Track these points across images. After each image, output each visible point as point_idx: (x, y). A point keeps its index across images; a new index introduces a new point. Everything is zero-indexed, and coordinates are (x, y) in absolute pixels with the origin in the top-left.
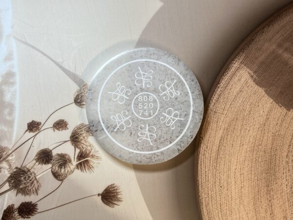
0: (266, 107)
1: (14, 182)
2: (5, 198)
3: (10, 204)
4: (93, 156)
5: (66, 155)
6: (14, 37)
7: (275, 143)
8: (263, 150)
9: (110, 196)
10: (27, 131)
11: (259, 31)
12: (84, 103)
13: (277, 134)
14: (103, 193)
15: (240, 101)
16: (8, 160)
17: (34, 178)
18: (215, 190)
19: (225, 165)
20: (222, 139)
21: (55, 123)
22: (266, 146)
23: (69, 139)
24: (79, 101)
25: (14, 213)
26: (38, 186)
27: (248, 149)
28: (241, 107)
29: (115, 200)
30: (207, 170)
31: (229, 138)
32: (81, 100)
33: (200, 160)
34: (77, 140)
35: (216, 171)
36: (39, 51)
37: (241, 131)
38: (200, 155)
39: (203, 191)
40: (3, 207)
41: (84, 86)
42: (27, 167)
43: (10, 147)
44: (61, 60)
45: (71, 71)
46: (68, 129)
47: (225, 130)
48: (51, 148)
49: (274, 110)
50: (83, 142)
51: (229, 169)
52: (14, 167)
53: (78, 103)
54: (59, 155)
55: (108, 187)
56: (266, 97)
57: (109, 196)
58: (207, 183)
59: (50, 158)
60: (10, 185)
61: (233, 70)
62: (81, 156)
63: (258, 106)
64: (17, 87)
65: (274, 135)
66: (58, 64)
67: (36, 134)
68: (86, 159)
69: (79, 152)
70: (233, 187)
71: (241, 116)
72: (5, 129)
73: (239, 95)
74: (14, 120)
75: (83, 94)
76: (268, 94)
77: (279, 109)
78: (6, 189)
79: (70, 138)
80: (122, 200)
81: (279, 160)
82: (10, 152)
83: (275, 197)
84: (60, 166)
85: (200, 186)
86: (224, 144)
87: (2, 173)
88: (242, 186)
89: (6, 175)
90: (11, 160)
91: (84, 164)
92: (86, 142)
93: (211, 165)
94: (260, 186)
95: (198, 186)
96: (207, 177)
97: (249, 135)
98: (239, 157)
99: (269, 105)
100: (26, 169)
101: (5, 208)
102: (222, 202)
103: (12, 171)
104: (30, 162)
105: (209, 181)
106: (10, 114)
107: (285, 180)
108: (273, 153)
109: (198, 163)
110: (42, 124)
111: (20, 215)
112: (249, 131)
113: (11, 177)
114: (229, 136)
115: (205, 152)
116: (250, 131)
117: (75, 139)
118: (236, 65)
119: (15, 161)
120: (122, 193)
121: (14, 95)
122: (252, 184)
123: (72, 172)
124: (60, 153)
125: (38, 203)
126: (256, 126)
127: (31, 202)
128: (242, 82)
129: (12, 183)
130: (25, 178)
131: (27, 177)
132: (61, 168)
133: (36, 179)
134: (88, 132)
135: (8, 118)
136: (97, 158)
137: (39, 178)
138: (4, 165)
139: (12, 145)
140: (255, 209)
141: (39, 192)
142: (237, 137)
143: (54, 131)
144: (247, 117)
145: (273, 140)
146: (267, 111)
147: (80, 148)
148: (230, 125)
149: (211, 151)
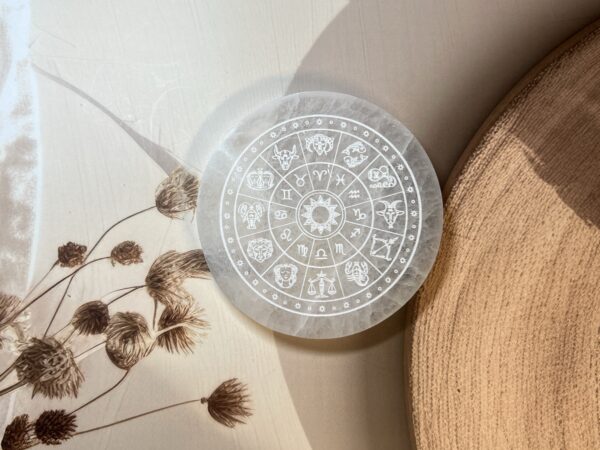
0: (559, 226)
1: (29, 369)
2: (9, 401)
3: (20, 413)
4: (192, 320)
5: (137, 315)
6: (33, 65)
7: (575, 301)
8: (549, 315)
9: (226, 404)
10: (56, 264)
11: (549, 65)
12: (176, 208)
13: (580, 282)
14: (211, 397)
15: (505, 213)
16: (16, 324)
17: (70, 362)
18: (445, 398)
19: (470, 345)
20: (464, 290)
21: (115, 249)
22: (556, 306)
23: (144, 283)
24: (166, 203)
25: (26, 432)
26: (78, 378)
27: (520, 313)
28: (508, 225)
29: (237, 413)
30: (430, 355)
31: (479, 288)
32: (170, 202)
33: (416, 333)
34: (159, 284)
35: (450, 358)
36: (85, 96)
37: (504, 274)
38: (418, 324)
39: (421, 397)
40: (4, 419)
41: (177, 172)
42: (57, 338)
43: (22, 296)
44: (130, 116)
45: (151, 139)
46: (142, 261)
47: (472, 273)
48: (105, 301)
49: (575, 232)
50: (172, 289)
51: (477, 355)
52: (30, 338)
53: (165, 207)
54: (121, 315)
55: (223, 384)
56: (561, 205)
57: (224, 403)
58: (430, 381)
59: (103, 321)
60: (19, 376)
61: (491, 145)
62: (168, 318)
63: (543, 223)
64: (38, 171)
65: (574, 285)
66: (124, 126)
67: (76, 272)
68: (178, 325)
69: (165, 311)
70: (484, 392)
71: (507, 243)
72: (11, 257)
73: (503, 199)
74: (30, 239)
75: (175, 189)
76: (564, 199)
77: (587, 230)
78: (13, 384)
79: (147, 281)
80: (251, 412)
81: (583, 339)
82: (22, 306)
83: (571, 414)
84: (125, 339)
85: (415, 389)
86: (469, 302)
87: (4, 349)
88: (504, 390)
89: (12, 354)
90: (24, 323)
91: (174, 335)
92: (179, 290)
93: (440, 345)
94: (542, 390)
95: (411, 389)
96: (430, 371)
97: (521, 284)
98: (498, 330)
99: (565, 222)
100: (53, 343)
101: (9, 421)
102: (460, 422)
103: (24, 347)
104: (63, 329)
105: (435, 377)
106: (24, 227)
107: (593, 379)
108: (570, 323)
109: (412, 340)
110: (89, 250)
111: (39, 437)
112: (522, 275)
113: (22, 358)
114: (480, 285)
115: (428, 318)
116: (525, 276)
117: (156, 283)
118: (498, 134)
119: (31, 327)
120: (250, 398)
121: (32, 188)
122: (524, 387)
123: (149, 351)
124: (124, 311)
125: (77, 413)
126: (537, 264)
127: (63, 411)
128: (510, 172)
129: (25, 372)
130: (52, 361)
131: (55, 360)
132: (126, 342)
133: (74, 364)
134: (183, 268)
135: (18, 235)
136: (202, 324)
137: (81, 362)
138: (9, 332)
139: (27, 293)
140: (529, 439)
141: (80, 390)
142: (497, 287)
143: (113, 264)
144: (519, 246)
145: (572, 295)
146: (560, 233)
147: (166, 303)
148: (481, 262)
149: (441, 316)
